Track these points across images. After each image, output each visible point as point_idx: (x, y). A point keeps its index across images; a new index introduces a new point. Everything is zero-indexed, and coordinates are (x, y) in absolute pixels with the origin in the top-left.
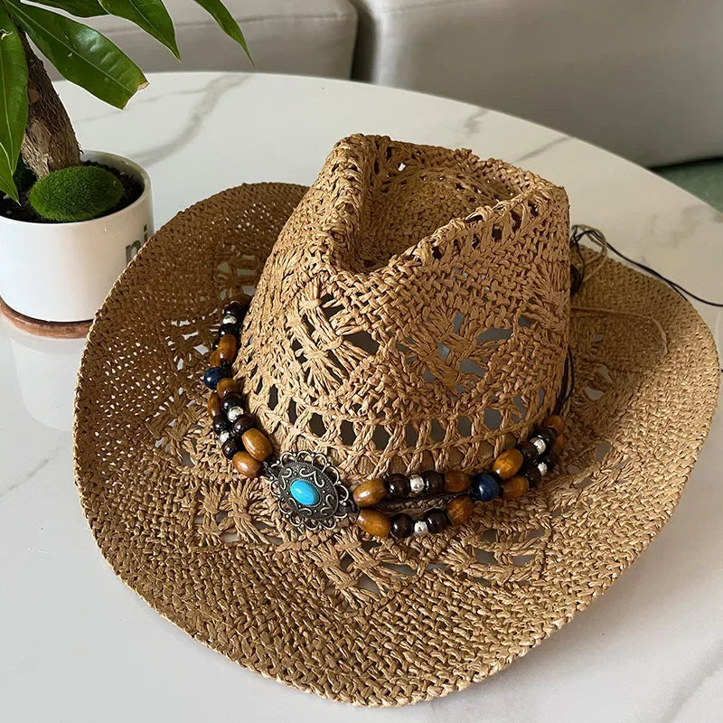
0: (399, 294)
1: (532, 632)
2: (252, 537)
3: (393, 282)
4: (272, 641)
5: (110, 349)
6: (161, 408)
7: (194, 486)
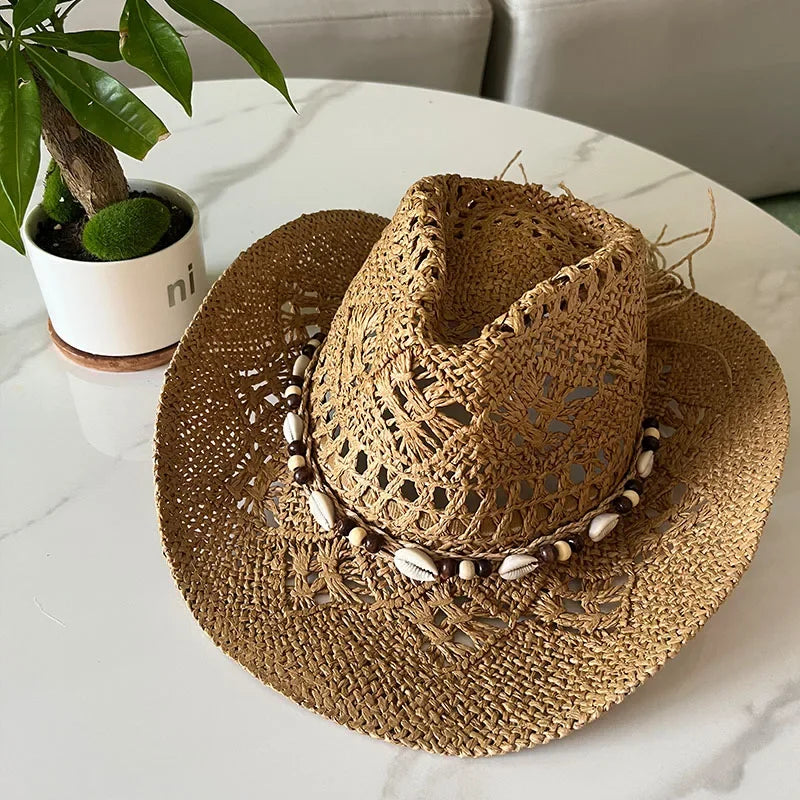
0: (493, 367)
1: (625, 680)
2: (345, 597)
3: (487, 355)
4: (376, 702)
5: (182, 409)
6: (239, 466)
7: (282, 547)
